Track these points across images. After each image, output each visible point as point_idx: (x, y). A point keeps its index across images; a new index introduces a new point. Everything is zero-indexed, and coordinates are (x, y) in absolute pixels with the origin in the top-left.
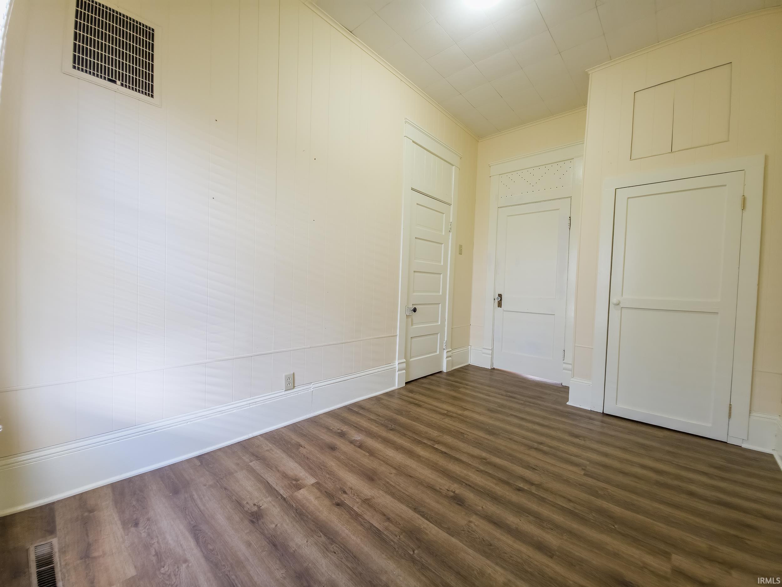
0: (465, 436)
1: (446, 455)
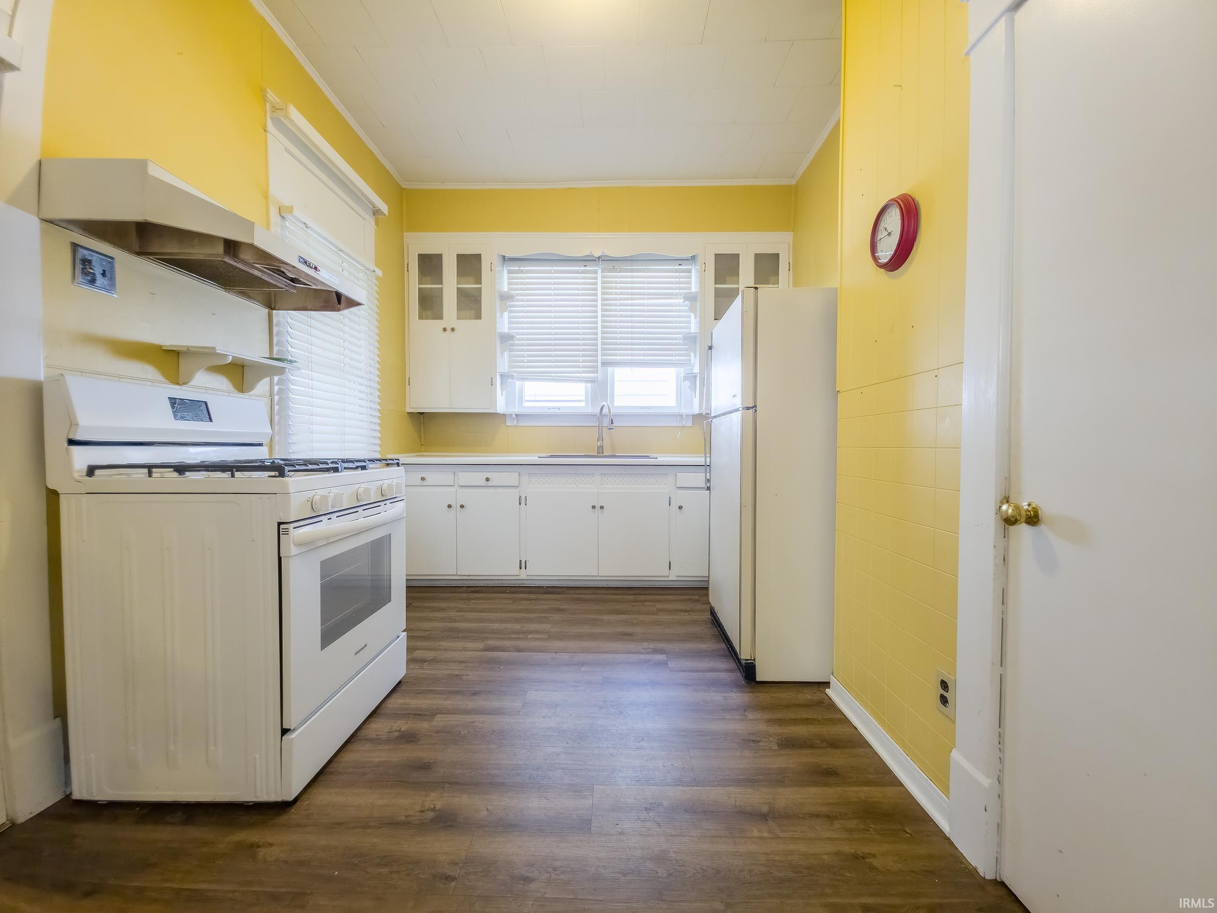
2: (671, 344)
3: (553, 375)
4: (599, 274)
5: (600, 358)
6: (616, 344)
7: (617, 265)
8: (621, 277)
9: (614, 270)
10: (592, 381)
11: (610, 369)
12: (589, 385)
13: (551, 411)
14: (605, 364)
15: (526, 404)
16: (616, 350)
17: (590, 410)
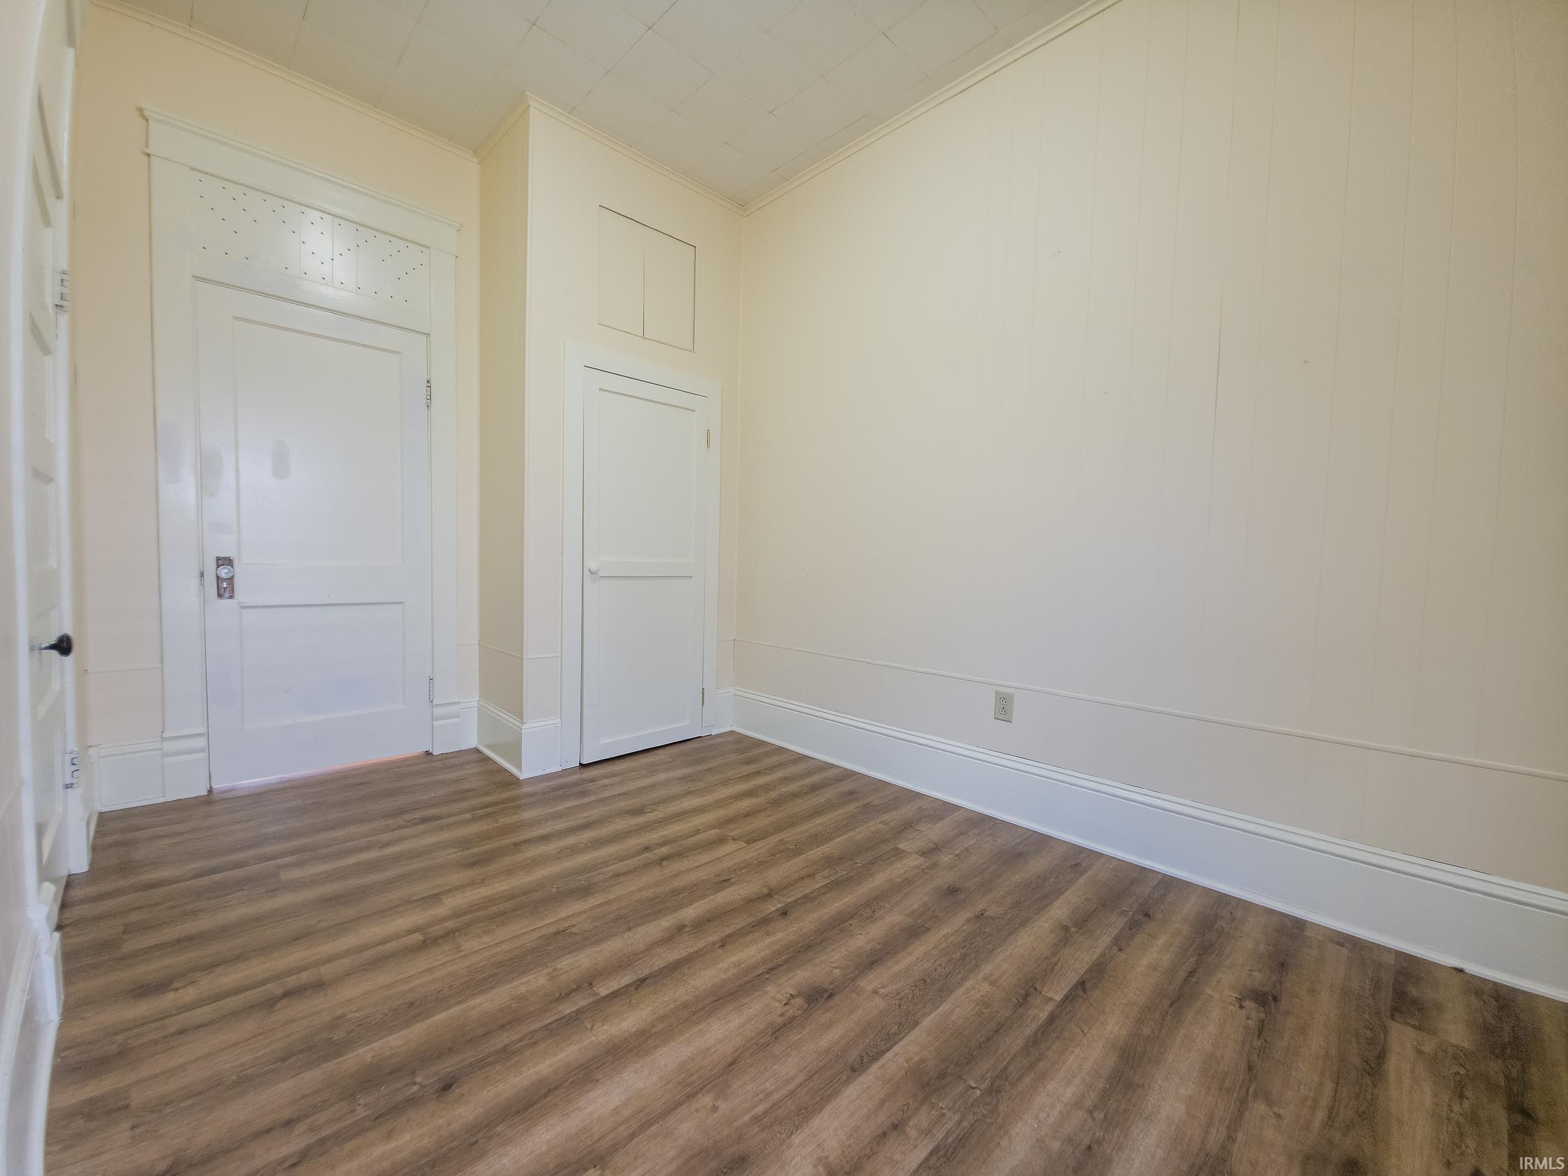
0: (574, 930)
1: (649, 981)
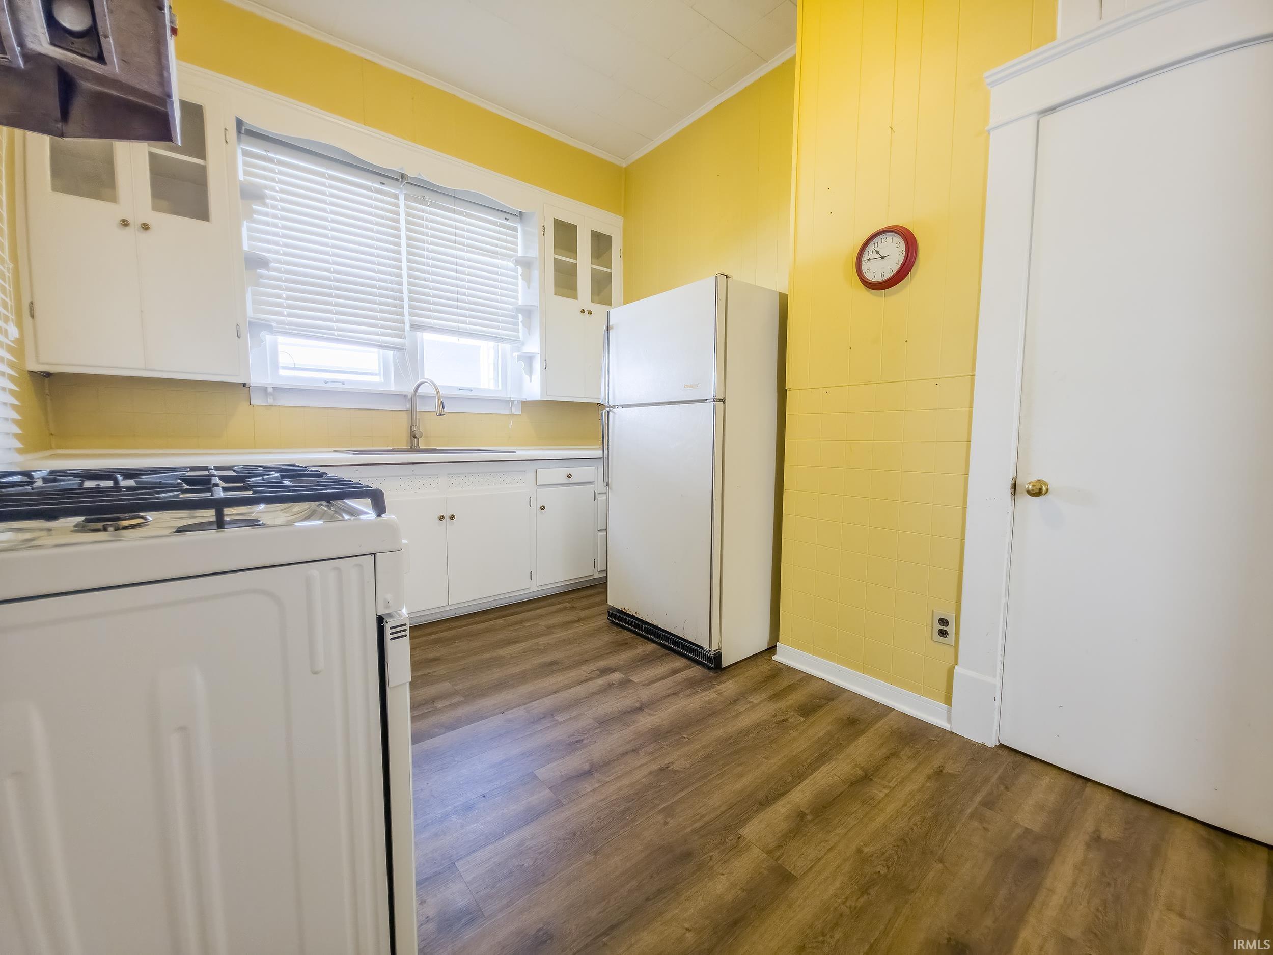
2: (497, 314)
3: (336, 333)
4: (402, 197)
5: (407, 318)
6: (429, 302)
7: (428, 196)
8: (431, 213)
9: (422, 201)
10: (399, 349)
11: (419, 334)
12: (390, 354)
13: (329, 385)
14: (415, 327)
15: (282, 372)
16: (429, 310)
17: (392, 387)
